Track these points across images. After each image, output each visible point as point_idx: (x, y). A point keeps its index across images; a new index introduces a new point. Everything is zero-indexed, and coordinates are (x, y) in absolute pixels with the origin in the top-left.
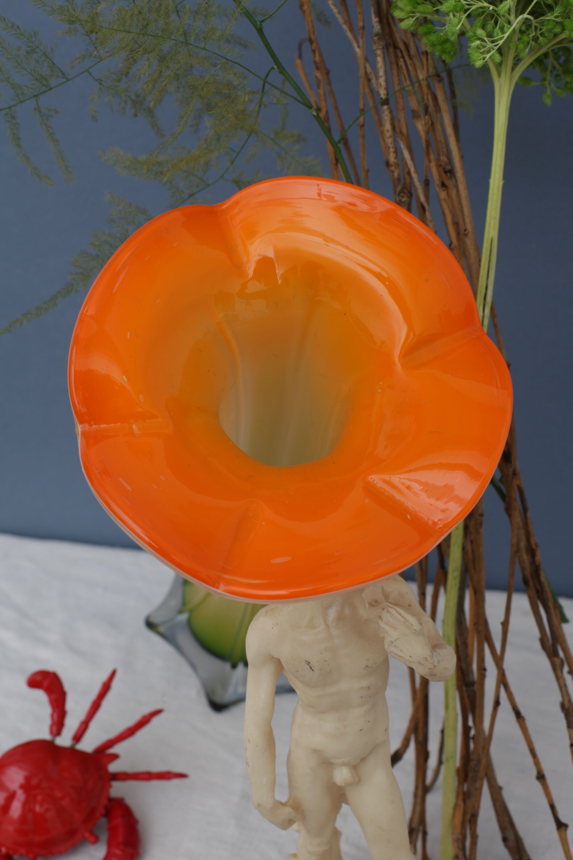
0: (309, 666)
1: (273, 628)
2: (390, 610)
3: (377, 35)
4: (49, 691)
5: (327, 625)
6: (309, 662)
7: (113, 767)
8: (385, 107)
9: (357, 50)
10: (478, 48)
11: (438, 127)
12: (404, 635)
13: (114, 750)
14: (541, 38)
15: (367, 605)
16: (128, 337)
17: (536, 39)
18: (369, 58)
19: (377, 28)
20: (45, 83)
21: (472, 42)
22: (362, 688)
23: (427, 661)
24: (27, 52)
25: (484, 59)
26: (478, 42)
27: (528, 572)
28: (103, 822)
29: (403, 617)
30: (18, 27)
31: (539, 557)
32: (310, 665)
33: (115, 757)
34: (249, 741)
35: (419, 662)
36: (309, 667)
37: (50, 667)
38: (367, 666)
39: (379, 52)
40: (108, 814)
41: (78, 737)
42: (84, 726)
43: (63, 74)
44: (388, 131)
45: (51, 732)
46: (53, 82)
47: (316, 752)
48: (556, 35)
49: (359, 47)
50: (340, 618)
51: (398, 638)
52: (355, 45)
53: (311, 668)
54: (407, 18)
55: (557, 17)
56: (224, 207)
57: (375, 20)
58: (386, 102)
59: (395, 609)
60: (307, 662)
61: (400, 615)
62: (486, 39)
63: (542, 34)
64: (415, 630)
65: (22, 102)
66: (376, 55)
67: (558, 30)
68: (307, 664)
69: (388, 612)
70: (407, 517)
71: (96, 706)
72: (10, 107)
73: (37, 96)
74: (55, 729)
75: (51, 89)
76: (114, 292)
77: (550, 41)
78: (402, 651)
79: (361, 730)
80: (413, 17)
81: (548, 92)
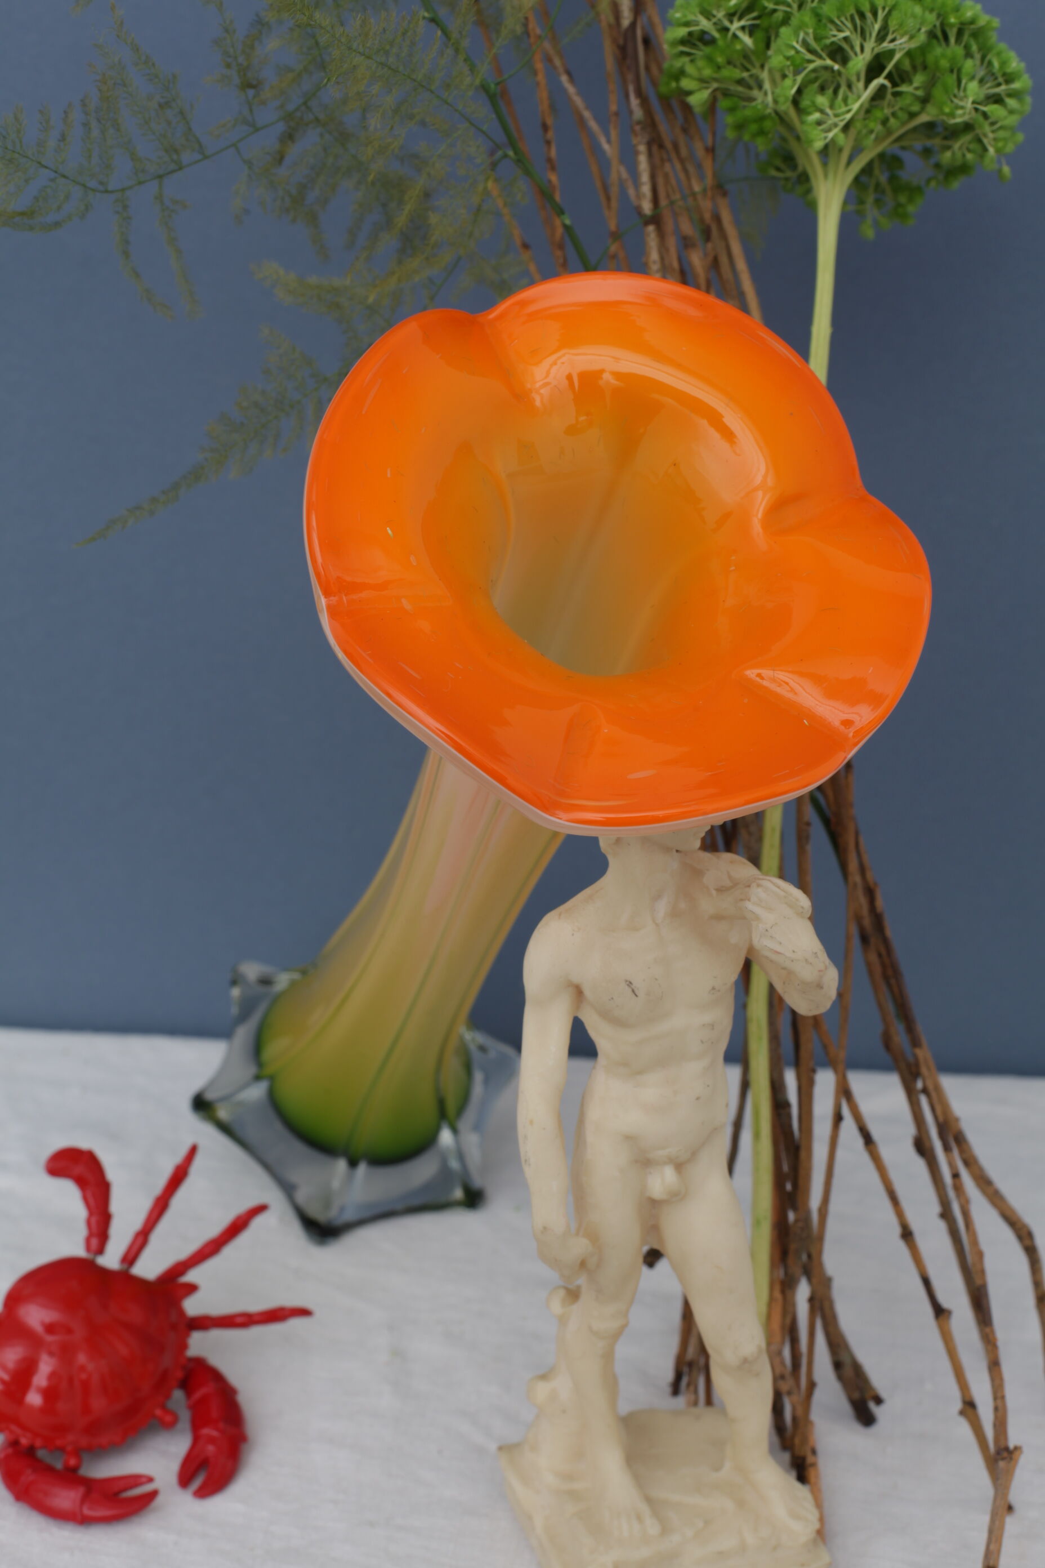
0: (631, 988)
1: (573, 935)
2: (761, 882)
3: (639, 123)
4: (81, 1182)
5: (657, 925)
6: (631, 983)
7: (192, 1306)
8: (651, 228)
9: (606, 147)
10: (819, 123)
11: (724, 260)
12: (785, 917)
13: (191, 1276)
14: (892, 121)
15: (714, 893)
16: (389, 475)
17: (885, 122)
18: (628, 159)
19: (638, 113)
20: (175, 157)
21: (809, 114)
22: (704, 1025)
23: (817, 957)
24: (160, 106)
25: (826, 138)
26: (817, 116)
27: (867, 922)
28: (178, 1395)
29: (783, 891)
30: (153, 65)
31: (880, 903)
32: (633, 987)
33: (192, 1288)
34: (531, 1122)
35: (806, 960)
36: (630, 990)
37: (82, 1143)
38: (713, 988)
39: (642, 148)
40: (187, 1385)
41: (131, 1257)
42: (142, 1238)
43: (201, 146)
44: (654, 262)
45: (88, 1248)
46: (186, 157)
47: (629, 1138)
48: (912, 115)
49: (609, 141)
50: (674, 914)
51: (776, 924)
52: (603, 140)
53: (633, 991)
54: (700, 90)
55: (917, 88)
56: (492, 316)
57: (634, 102)
58: (655, 220)
59: (769, 880)
60: (628, 983)
61: (779, 887)
62: (828, 111)
63: (894, 114)
64: (802, 907)
65: (140, 183)
66: (637, 153)
67: (915, 108)
68: (628, 985)
69: (759, 885)
70: (804, 723)
71: (161, 1206)
72: (123, 190)
73: (160, 177)
74: (94, 1242)
75: (180, 169)
76: (363, 412)
77: (904, 124)
78: (781, 943)
79: (698, 1099)
80: (707, 88)
81: (869, 221)
